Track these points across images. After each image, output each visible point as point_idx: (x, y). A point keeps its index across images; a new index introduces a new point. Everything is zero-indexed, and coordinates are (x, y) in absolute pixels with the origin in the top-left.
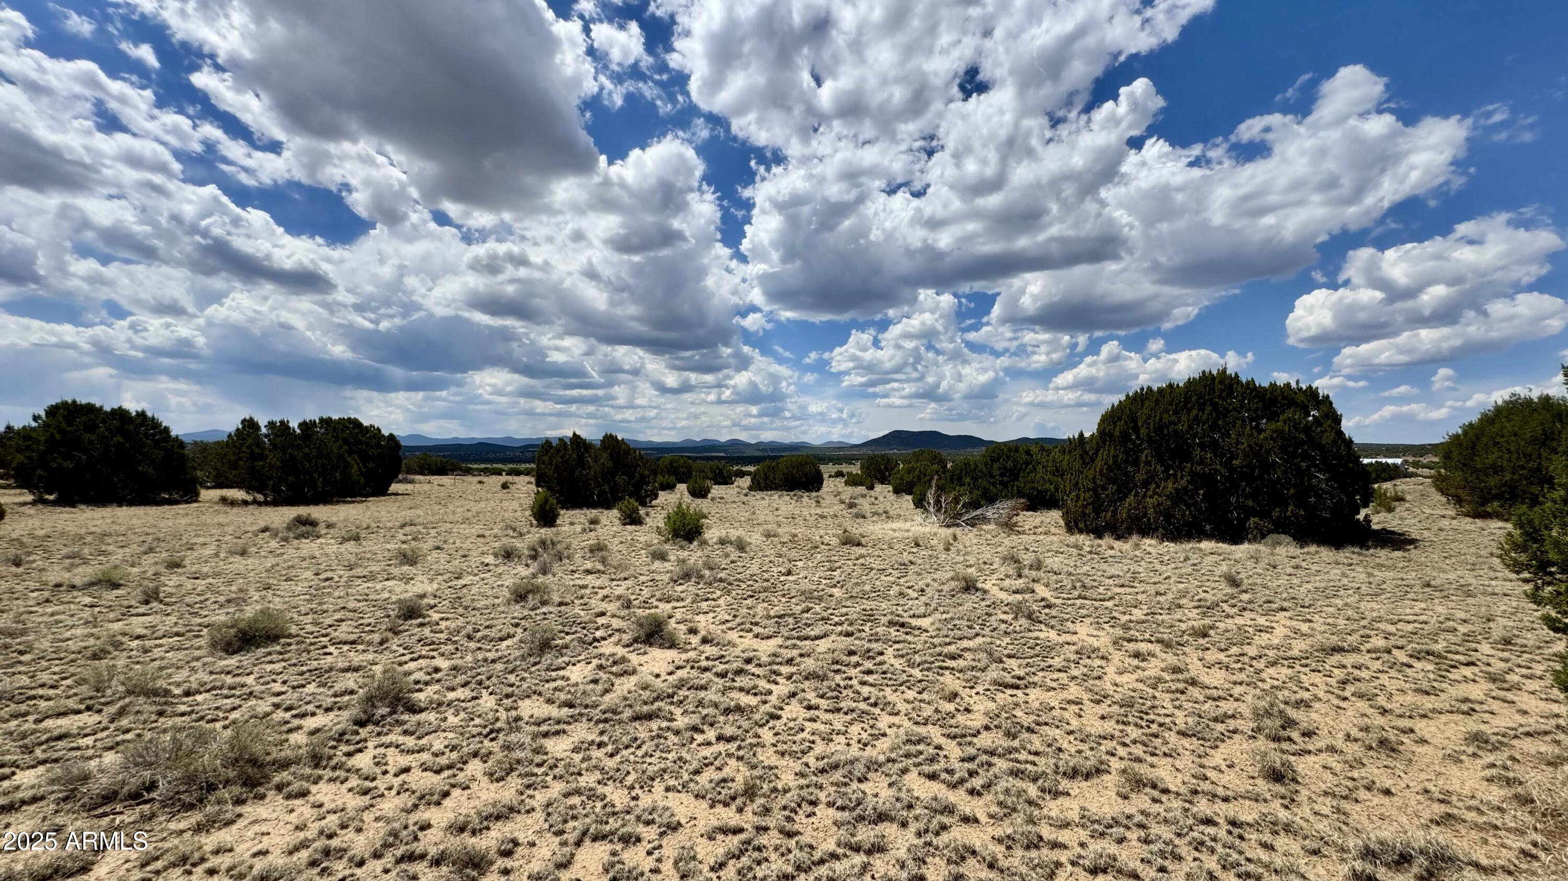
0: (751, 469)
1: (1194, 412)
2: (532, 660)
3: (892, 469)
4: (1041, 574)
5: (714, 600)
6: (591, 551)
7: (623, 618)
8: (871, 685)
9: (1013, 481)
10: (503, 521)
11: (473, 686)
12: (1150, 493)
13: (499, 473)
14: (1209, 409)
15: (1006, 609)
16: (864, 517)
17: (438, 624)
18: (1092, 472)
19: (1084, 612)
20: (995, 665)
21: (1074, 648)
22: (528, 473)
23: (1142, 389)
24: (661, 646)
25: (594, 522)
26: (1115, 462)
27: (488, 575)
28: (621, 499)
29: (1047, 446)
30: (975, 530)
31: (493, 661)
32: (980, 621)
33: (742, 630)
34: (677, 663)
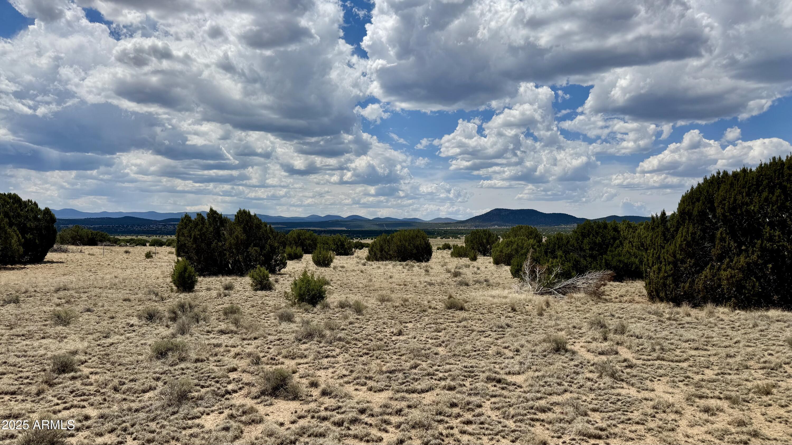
0: (369, 241)
1: (765, 194)
2: (171, 409)
3: (493, 242)
4: (625, 337)
5: (333, 357)
6: (226, 314)
7: (252, 373)
8: (470, 434)
9: (601, 254)
10: (147, 286)
11: (119, 432)
12: (724, 266)
13: (143, 244)
14: (778, 192)
15: (592, 368)
16: (467, 285)
17: (88, 377)
18: (672, 247)
19: (661, 371)
20: (580, 418)
21: (651, 403)
22: (169, 244)
23: (719, 173)
24: (286, 398)
25: (229, 288)
26: (693, 239)
27: (133, 334)
28: (254, 267)
29: (633, 223)
30: (566, 297)
31: (137, 411)
32: (569, 379)
33: (358, 384)
34: (300, 413)
